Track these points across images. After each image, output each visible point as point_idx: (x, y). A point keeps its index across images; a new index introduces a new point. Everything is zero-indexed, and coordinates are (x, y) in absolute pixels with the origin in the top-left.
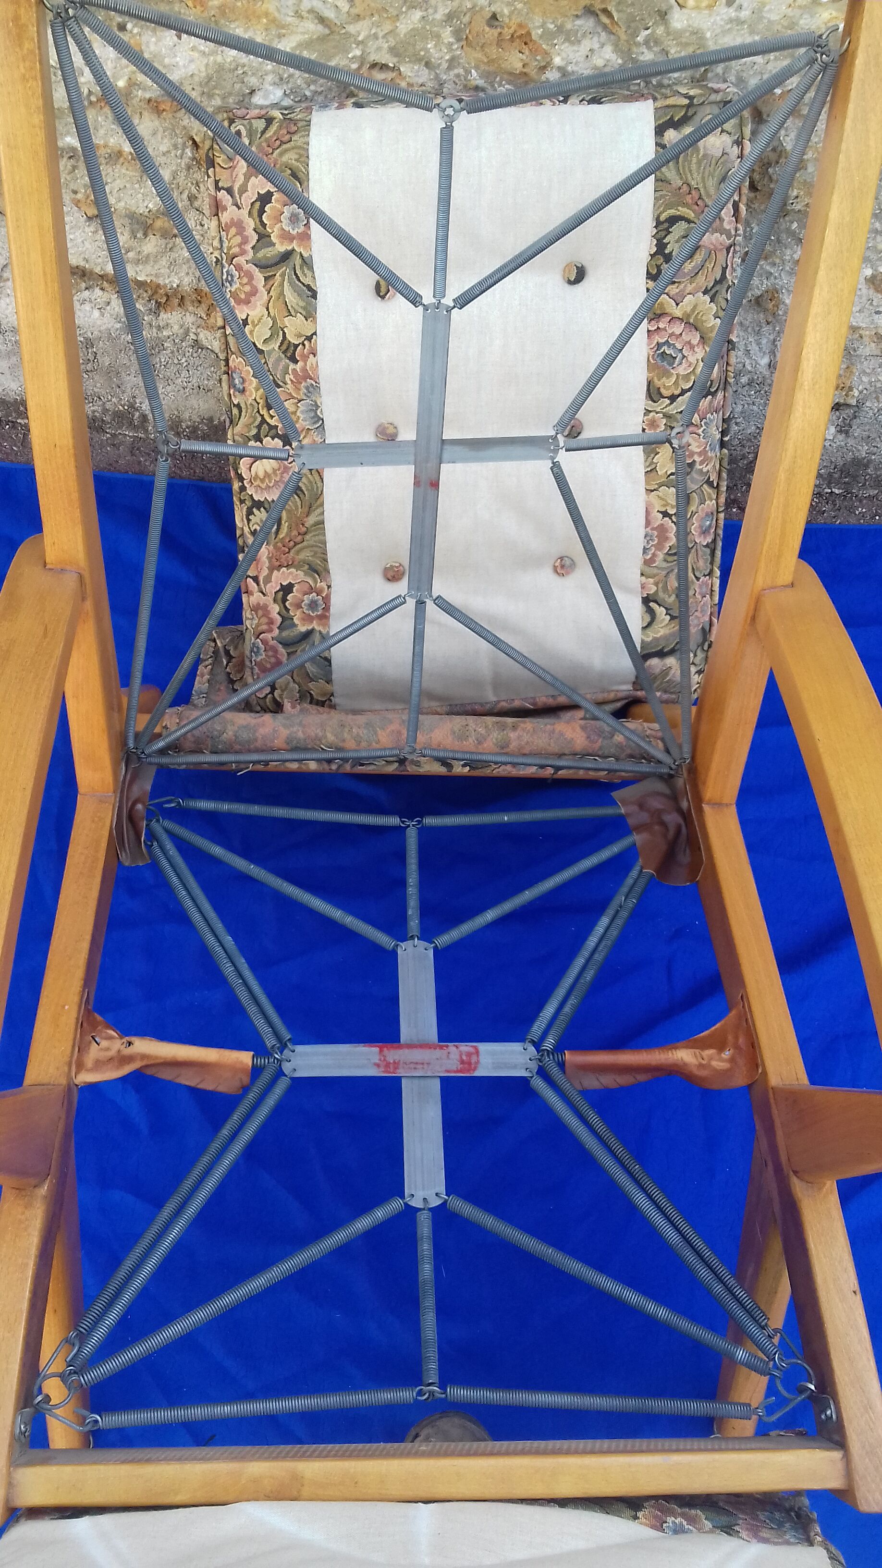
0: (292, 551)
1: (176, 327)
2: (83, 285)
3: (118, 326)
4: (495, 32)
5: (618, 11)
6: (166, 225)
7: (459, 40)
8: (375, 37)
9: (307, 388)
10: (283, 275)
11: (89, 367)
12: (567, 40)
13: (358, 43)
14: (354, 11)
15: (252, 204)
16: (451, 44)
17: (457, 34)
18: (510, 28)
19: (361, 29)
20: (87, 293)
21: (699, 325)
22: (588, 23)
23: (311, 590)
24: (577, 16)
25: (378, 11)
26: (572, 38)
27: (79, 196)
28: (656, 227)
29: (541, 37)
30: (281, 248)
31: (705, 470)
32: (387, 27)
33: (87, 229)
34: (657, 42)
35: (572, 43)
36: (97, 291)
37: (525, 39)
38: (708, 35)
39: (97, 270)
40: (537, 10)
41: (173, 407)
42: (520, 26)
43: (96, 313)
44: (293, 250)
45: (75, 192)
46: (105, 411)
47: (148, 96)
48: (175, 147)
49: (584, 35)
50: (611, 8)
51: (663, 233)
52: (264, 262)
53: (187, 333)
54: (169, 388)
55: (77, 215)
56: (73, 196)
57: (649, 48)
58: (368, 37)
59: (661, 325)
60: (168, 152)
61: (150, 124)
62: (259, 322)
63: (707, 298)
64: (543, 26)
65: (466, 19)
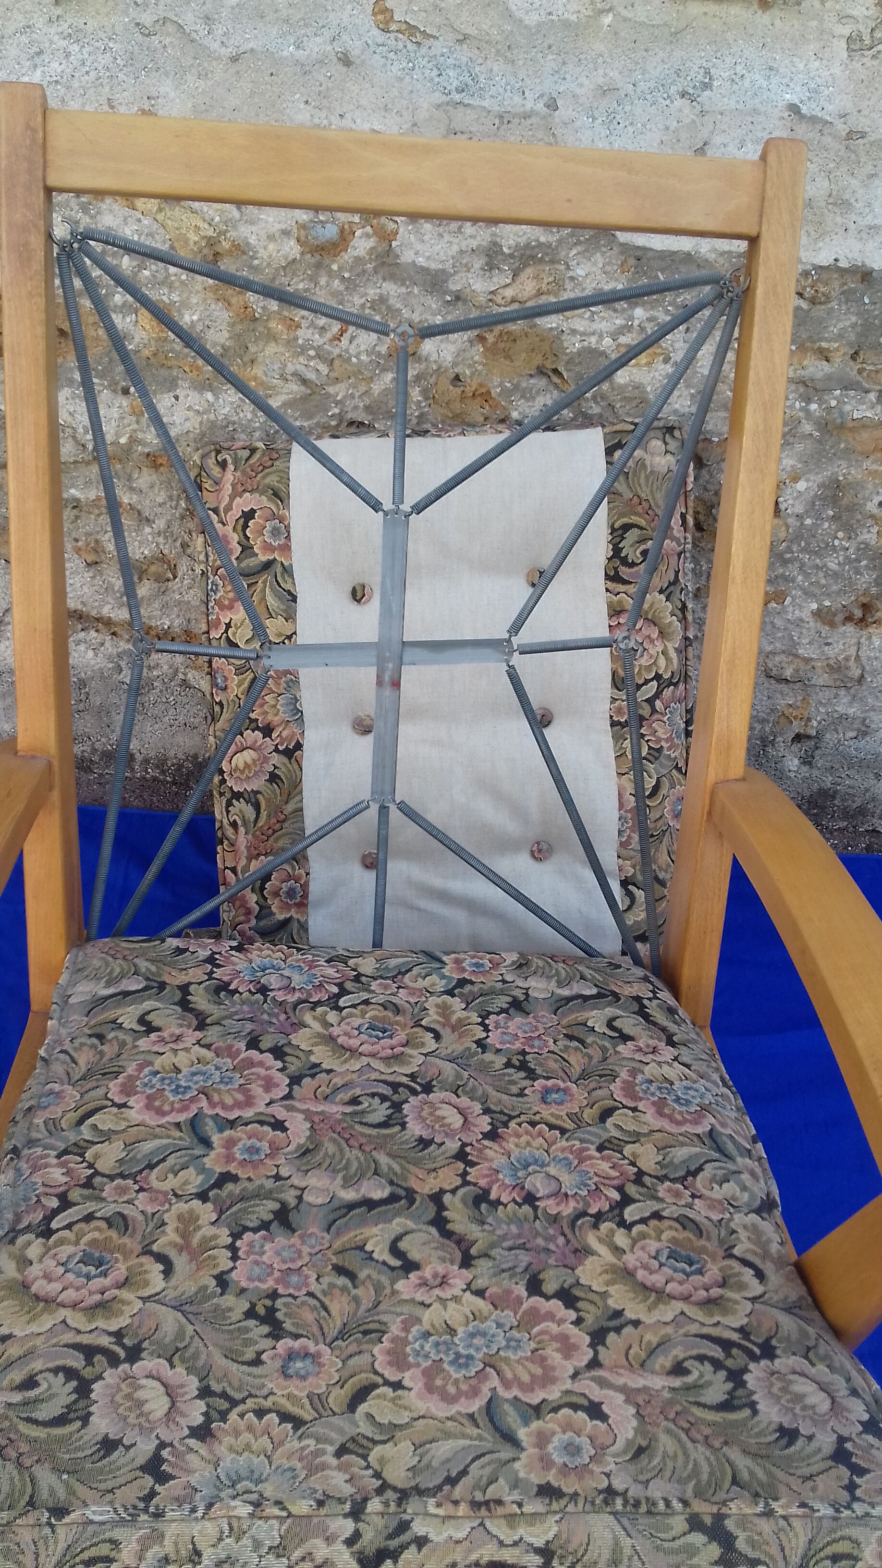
0: (272, 839)
1: (166, 667)
2: (80, 627)
3: (111, 665)
4: (459, 391)
5: (568, 371)
6: (160, 569)
7: (427, 399)
8: (352, 396)
9: (287, 683)
10: (265, 582)
11: (81, 707)
12: (523, 397)
13: (337, 403)
14: (332, 375)
15: (237, 520)
16: (419, 402)
17: (425, 392)
18: (472, 385)
19: (339, 391)
20: (83, 634)
21: (657, 621)
22: (542, 382)
23: (290, 877)
24: (531, 376)
25: (354, 374)
26: (528, 395)
27: (80, 544)
28: (611, 534)
29: (500, 395)
30: (263, 558)
31: (673, 756)
32: (363, 388)
33: (86, 575)
34: (603, 398)
35: (528, 400)
36: (93, 633)
37: (486, 397)
38: (649, 389)
39: (94, 613)
40: (495, 371)
41: (160, 745)
42: (481, 385)
43: (90, 654)
44: (275, 559)
45: (76, 540)
46: (94, 750)
47: (147, 450)
48: (171, 498)
49: (538, 392)
50: (561, 369)
51: (618, 539)
52: (246, 572)
53: (176, 671)
54: (157, 726)
55: (77, 561)
56: (75, 544)
57: (596, 403)
58: (345, 397)
59: (622, 621)
60: (164, 503)
61: (148, 478)
62: (242, 624)
63: (663, 597)
64: (501, 385)
65: (432, 380)
